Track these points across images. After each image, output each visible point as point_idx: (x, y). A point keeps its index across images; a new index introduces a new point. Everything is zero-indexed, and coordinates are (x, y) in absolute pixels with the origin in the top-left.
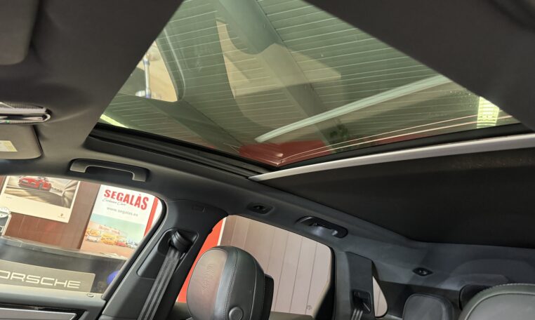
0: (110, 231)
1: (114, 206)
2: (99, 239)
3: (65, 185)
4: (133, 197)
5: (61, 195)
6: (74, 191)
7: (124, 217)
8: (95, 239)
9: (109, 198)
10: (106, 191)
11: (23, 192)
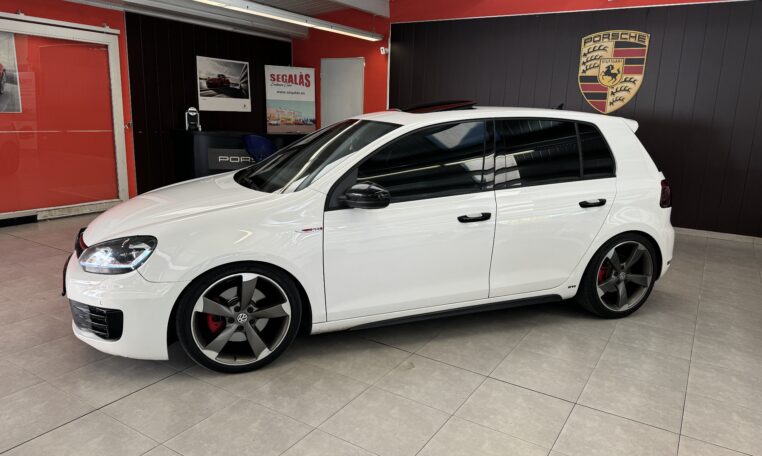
0: (286, 112)
1: (282, 89)
2: (279, 122)
3: (238, 78)
4: (295, 76)
5: (238, 87)
6: (246, 82)
7: (294, 98)
8: (275, 122)
9: (276, 82)
10: (272, 76)
11: (211, 92)
